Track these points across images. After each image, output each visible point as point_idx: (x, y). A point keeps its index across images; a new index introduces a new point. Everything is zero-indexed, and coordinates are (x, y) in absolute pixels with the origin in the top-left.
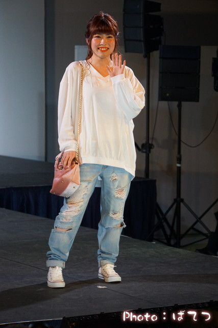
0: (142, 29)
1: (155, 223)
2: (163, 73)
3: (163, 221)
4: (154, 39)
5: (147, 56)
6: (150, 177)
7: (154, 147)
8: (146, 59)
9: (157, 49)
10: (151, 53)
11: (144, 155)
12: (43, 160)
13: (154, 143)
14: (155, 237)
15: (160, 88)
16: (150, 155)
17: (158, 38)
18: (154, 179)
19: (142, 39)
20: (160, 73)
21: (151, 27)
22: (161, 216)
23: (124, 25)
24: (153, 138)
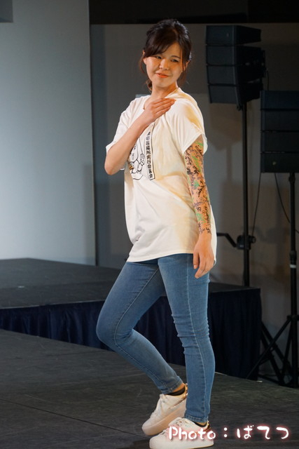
0: (234, 68)
1: (261, 352)
2: (266, 132)
3: (272, 349)
4: (252, 82)
5: (243, 107)
6: (252, 285)
7: (255, 240)
8: (241, 113)
9: (257, 97)
10: (248, 103)
11: (242, 252)
12: (93, 263)
13: (255, 235)
14: (260, 373)
15: (263, 153)
16: (250, 251)
17: (258, 80)
18: (258, 287)
19: (235, 83)
20: (263, 131)
21: (247, 64)
22: (269, 343)
23: (207, 63)
24: (253, 228)
